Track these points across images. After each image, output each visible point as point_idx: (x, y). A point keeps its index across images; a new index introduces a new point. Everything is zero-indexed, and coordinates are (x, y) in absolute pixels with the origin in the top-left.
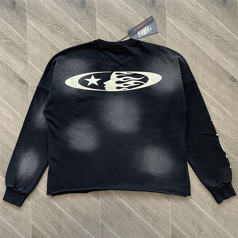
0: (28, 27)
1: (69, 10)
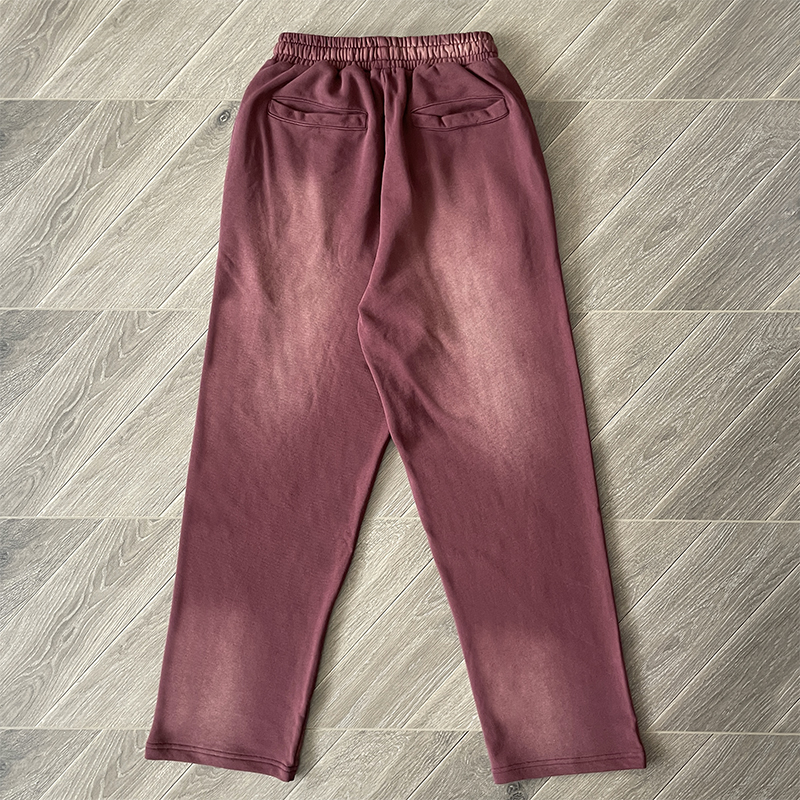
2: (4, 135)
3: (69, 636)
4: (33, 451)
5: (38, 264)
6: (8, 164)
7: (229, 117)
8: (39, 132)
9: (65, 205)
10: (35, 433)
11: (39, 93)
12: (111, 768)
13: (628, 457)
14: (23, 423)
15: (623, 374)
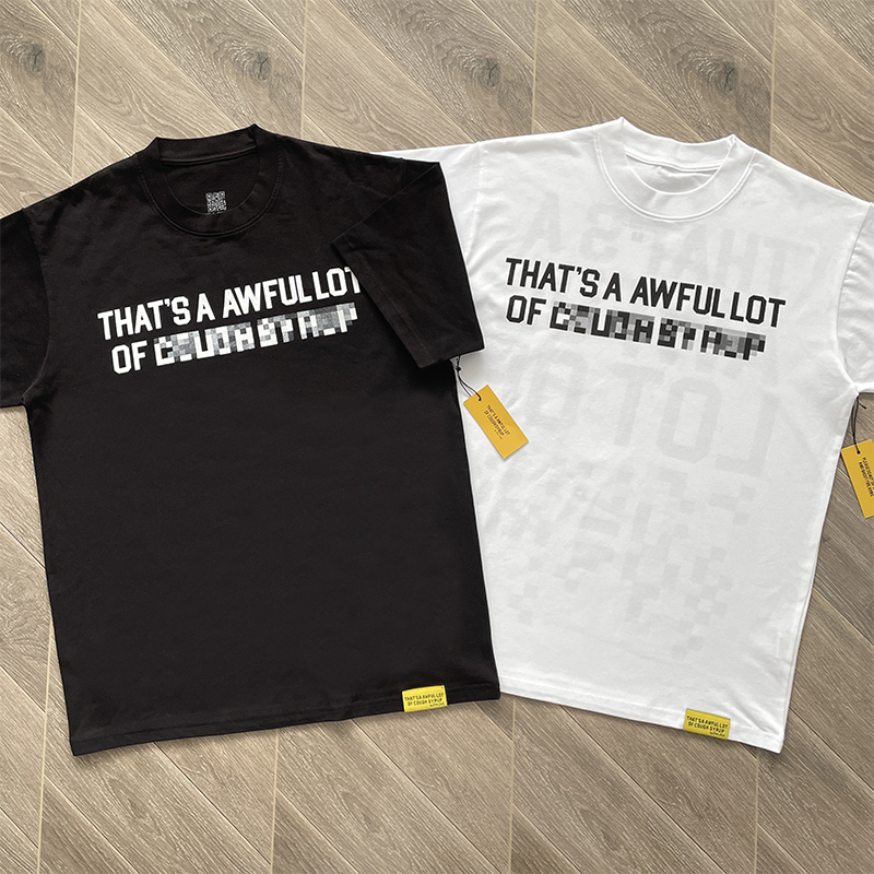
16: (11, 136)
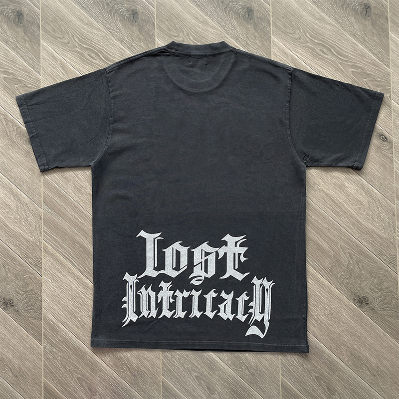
0: (43, 54)
1: (111, 26)
2: (368, 17)
3: (91, 57)
4: (193, 36)
5: (297, 36)
6: (352, 19)
7: (383, 141)
8: (371, 36)
9: (331, 51)
10: (203, 37)
11: (393, 35)
12: (20, 81)
13: (197, 367)
14: (208, 30)
15: (244, 364)
16: (9, 57)
